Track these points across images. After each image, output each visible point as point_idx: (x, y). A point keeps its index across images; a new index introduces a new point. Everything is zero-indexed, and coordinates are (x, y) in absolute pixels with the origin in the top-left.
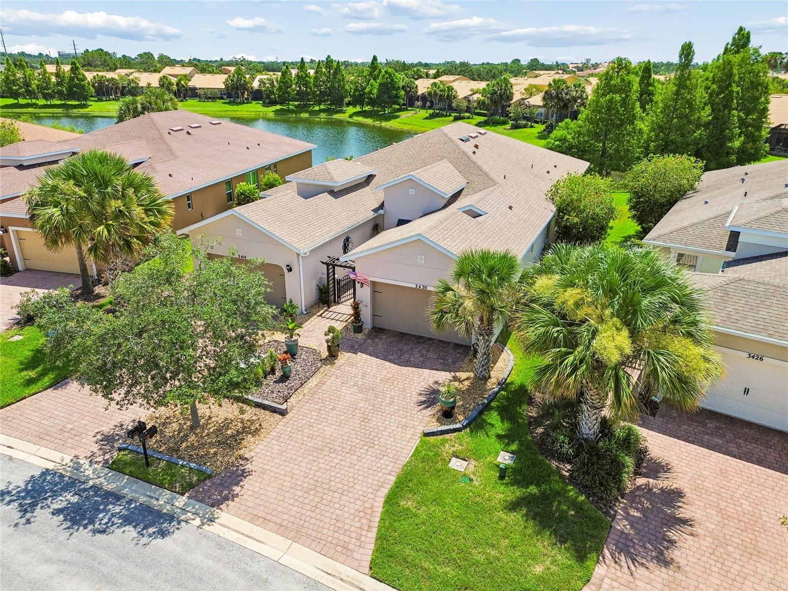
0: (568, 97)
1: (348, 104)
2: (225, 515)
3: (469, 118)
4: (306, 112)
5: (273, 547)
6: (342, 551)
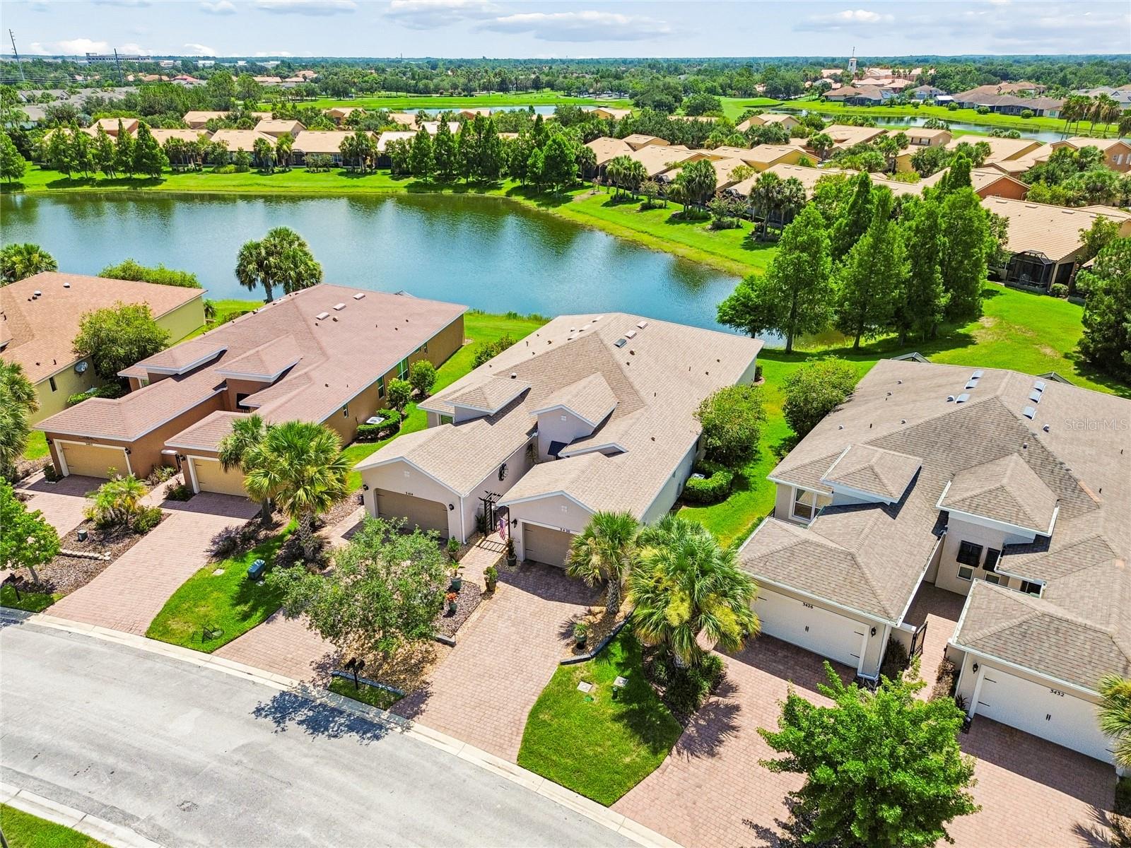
0: (779, 197)
1: (505, 176)
2: (417, 725)
3: (661, 207)
4: (450, 187)
5: (452, 746)
6: (499, 749)
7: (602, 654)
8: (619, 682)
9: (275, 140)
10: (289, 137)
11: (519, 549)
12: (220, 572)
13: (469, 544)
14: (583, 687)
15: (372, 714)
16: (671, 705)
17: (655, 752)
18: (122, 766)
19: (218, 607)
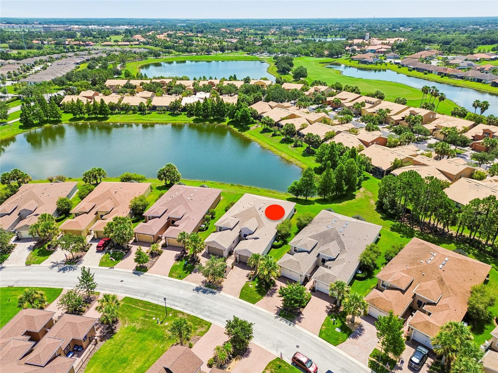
0: (313, 141)
1: (227, 117)
2: (221, 292)
3: (278, 135)
5: (228, 296)
6: (236, 296)
7: (254, 280)
8: (257, 285)
9: (146, 100)
10: (150, 100)
11: (238, 259)
12: (178, 264)
13: (228, 258)
14: (250, 286)
15: (213, 290)
16: (265, 289)
17: (262, 296)
18: (173, 298)
19: (180, 271)
